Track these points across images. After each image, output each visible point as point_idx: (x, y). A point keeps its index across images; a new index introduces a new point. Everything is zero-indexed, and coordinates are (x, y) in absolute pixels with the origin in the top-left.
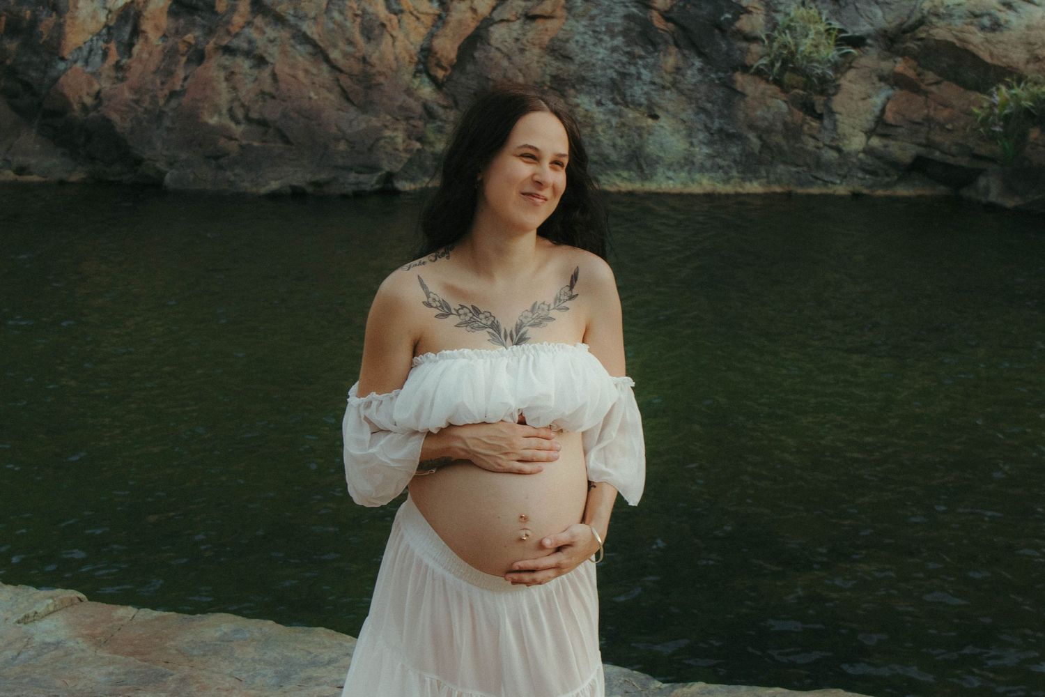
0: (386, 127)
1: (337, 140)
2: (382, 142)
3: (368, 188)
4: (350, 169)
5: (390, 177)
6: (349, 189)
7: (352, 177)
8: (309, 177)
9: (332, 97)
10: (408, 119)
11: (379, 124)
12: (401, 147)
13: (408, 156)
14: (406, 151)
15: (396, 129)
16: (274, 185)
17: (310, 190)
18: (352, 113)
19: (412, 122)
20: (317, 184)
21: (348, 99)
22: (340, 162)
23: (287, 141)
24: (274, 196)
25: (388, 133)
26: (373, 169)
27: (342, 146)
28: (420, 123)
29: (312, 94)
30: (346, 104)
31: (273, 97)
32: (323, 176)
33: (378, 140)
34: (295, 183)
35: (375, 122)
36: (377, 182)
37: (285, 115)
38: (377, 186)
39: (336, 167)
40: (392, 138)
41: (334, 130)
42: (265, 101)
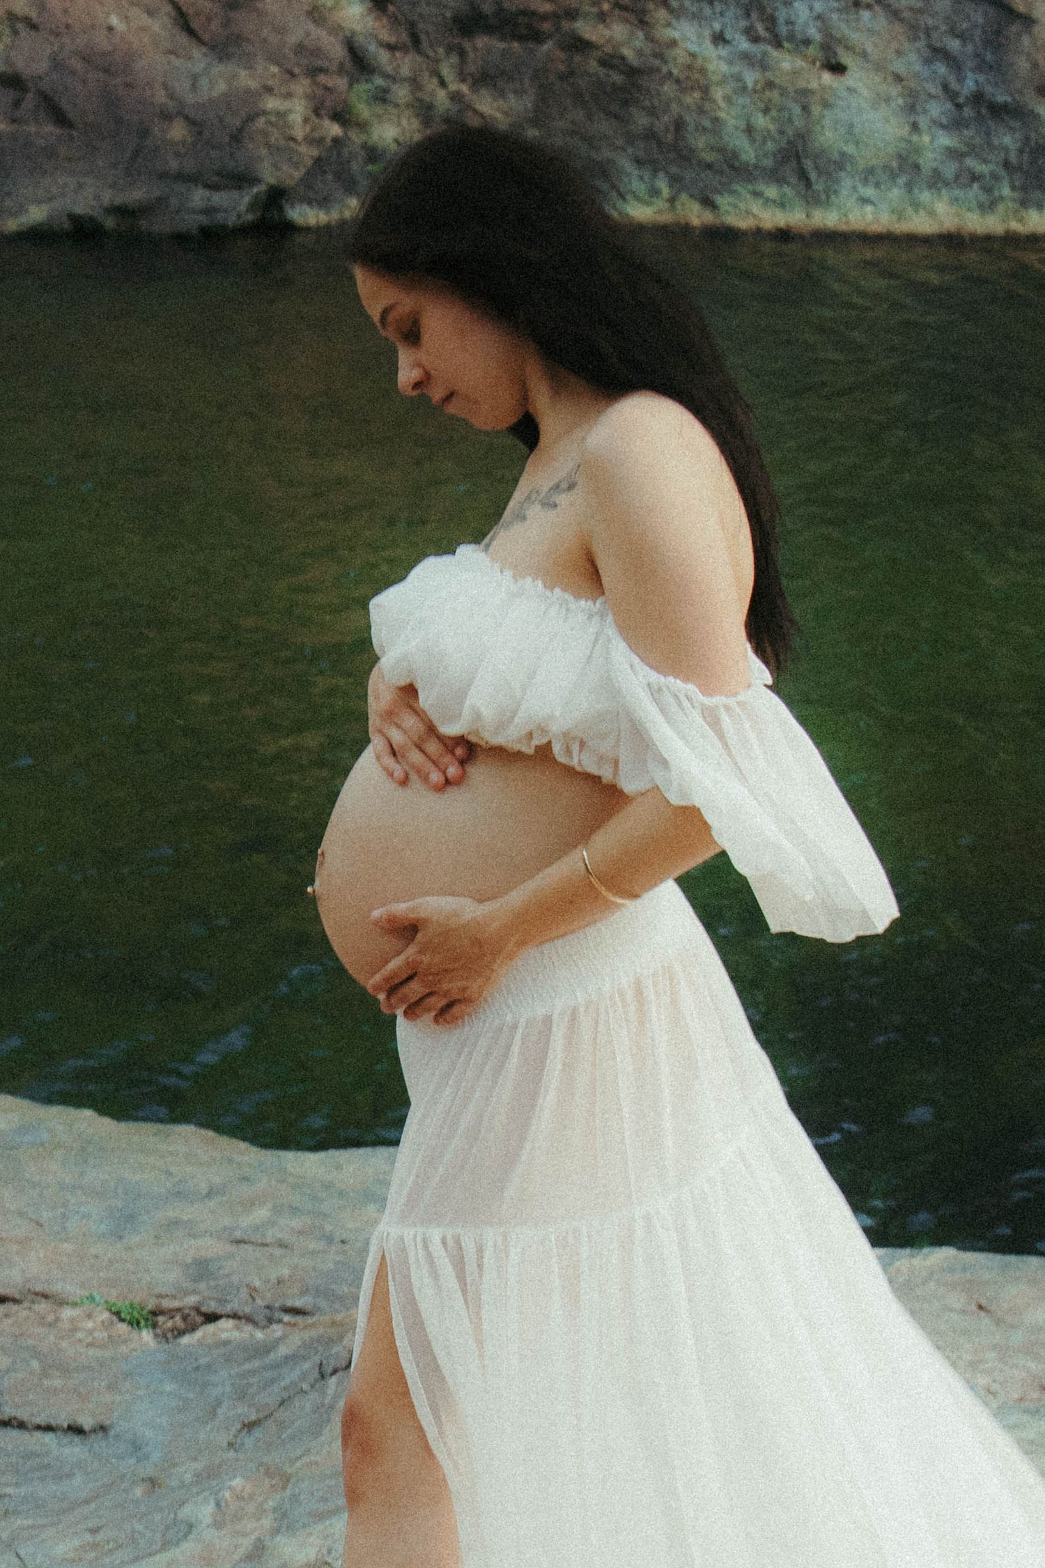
0: (269, 90)
1: (166, 116)
2: (261, 122)
3: (232, 220)
4: (192, 179)
5: (276, 196)
6: (191, 222)
7: (198, 197)
8: (107, 197)
9: (156, 26)
10: (313, 72)
11: (253, 84)
12: (299, 133)
13: (315, 152)
14: (311, 141)
15: (289, 95)
16: (36, 214)
17: (110, 223)
18: (199, 59)
19: (322, 78)
20: (121, 211)
21: (191, 32)
22: (174, 165)
23: (61, 119)
24: (37, 236)
25: (271, 104)
26: (241, 179)
27: (178, 131)
28: (341, 83)
29: (114, 20)
30: (183, 39)
31: (34, 27)
32: (136, 195)
33: (251, 118)
34: (79, 210)
35: (246, 80)
36: (252, 207)
37: (57, 64)
38: (250, 217)
39: (163, 176)
40: (281, 115)
41: (161, 97)
42: (15, 33)
